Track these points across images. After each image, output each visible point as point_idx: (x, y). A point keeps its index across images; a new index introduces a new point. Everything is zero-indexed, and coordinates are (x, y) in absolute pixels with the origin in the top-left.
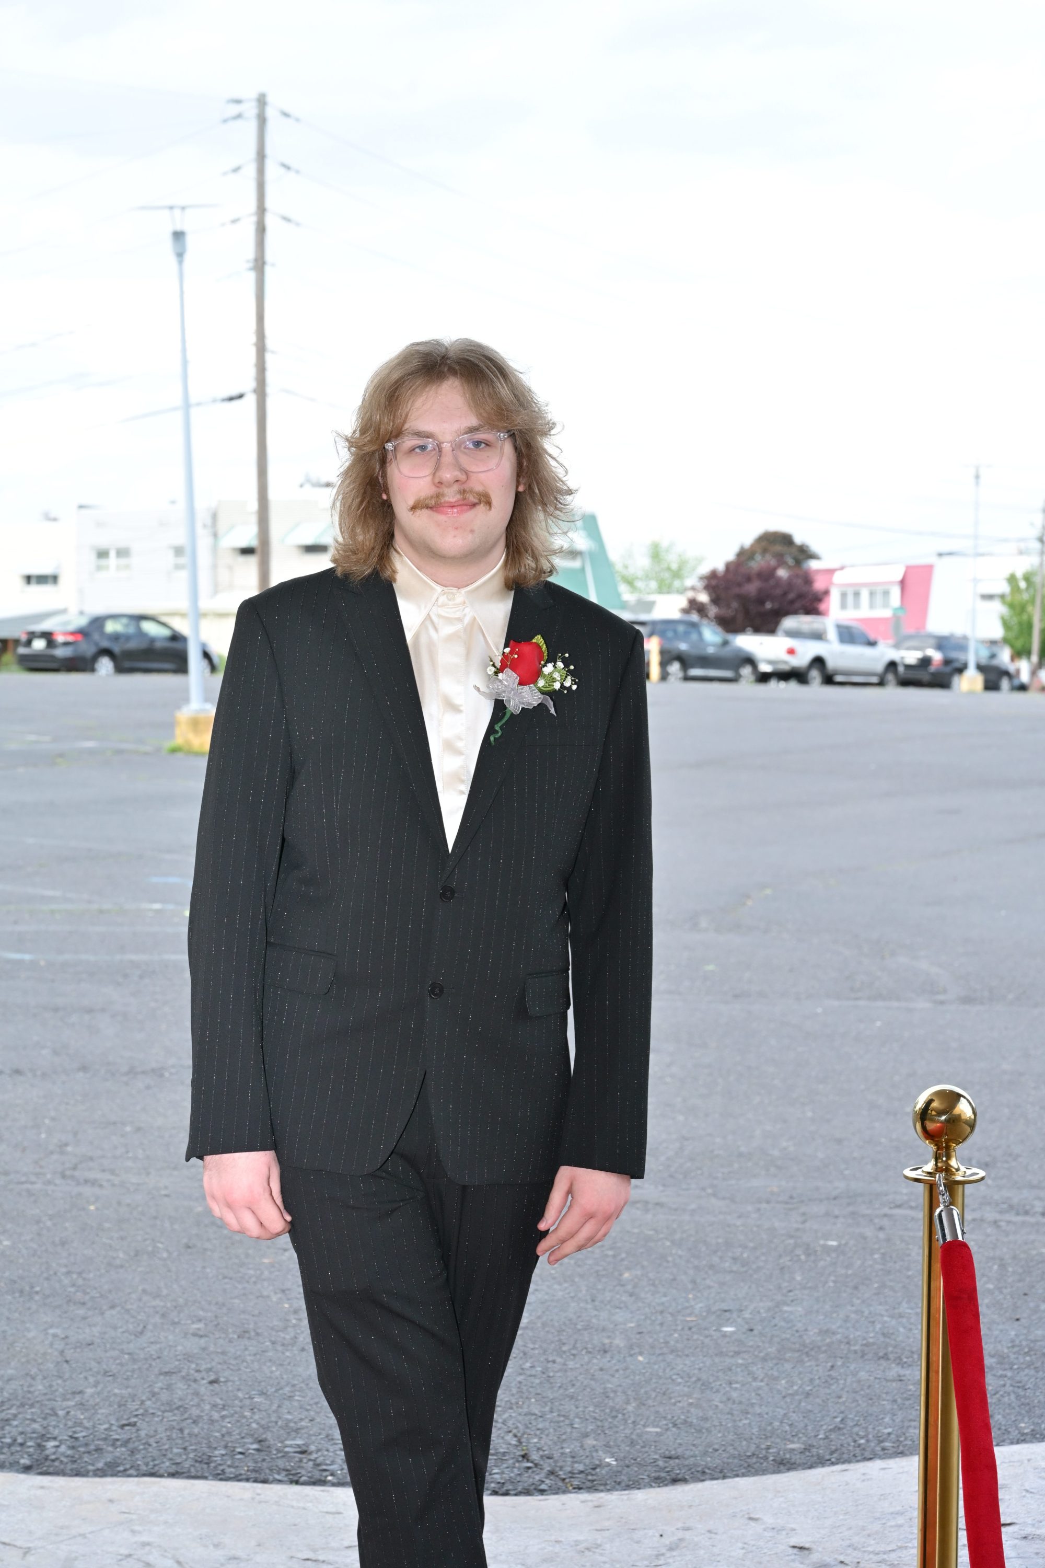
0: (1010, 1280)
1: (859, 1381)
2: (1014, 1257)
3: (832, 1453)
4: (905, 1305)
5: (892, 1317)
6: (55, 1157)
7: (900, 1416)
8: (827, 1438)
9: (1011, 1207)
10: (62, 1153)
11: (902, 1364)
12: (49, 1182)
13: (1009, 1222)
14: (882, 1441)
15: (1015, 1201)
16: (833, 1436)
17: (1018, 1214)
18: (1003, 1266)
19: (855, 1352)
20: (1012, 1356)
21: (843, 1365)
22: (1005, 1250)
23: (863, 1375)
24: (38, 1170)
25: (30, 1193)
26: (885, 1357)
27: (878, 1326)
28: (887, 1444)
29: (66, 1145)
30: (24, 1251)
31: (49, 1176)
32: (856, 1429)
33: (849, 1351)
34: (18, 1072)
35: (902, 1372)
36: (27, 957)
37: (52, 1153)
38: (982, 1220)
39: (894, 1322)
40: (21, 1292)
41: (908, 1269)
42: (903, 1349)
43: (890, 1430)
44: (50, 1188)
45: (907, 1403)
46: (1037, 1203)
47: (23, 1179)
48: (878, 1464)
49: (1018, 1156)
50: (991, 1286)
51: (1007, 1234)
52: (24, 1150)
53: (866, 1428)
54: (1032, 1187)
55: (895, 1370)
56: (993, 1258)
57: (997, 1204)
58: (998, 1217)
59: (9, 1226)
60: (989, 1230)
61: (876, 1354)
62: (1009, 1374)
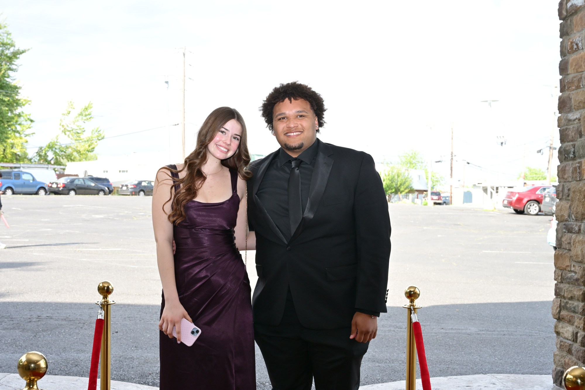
0: (401, 344)
1: (369, 367)
2: (401, 338)
3: (367, 383)
4: (376, 349)
5: (374, 352)
6: (155, 315)
7: (381, 374)
8: (364, 379)
9: (397, 327)
10: (156, 314)
11: (379, 363)
12: (154, 321)
13: (397, 331)
14: (378, 380)
15: (398, 325)
16: (366, 379)
17: (399, 329)
18: (398, 340)
19: (367, 360)
21: (364, 363)
22: (398, 337)
23: (369, 365)
24: (151, 318)
25: (151, 324)
26: (374, 361)
27: (371, 354)
28: (379, 381)
29: (157, 312)
30: (154, 337)
31: (154, 320)
32: (371, 378)
33: (365, 360)
34: (139, 295)
35: (379, 365)
36: (136, 267)
38: (390, 330)
39: (374, 353)
40: (156, 347)
41: (375, 341)
42: (378, 359)
43: (379, 378)
44: (156, 322)
45: (382, 372)
46: (403, 326)
47: (148, 321)
48: (380, 384)
49: (397, 315)
50: (396, 345)
51: (398, 333)
52: (146, 313)
53: (373, 377)
54: (402, 322)
55: (377, 364)
56: (395, 339)
57: (393, 326)
58: (394, 329)
59: (148, 331)
60: (393, 332)
61: (372, 361)
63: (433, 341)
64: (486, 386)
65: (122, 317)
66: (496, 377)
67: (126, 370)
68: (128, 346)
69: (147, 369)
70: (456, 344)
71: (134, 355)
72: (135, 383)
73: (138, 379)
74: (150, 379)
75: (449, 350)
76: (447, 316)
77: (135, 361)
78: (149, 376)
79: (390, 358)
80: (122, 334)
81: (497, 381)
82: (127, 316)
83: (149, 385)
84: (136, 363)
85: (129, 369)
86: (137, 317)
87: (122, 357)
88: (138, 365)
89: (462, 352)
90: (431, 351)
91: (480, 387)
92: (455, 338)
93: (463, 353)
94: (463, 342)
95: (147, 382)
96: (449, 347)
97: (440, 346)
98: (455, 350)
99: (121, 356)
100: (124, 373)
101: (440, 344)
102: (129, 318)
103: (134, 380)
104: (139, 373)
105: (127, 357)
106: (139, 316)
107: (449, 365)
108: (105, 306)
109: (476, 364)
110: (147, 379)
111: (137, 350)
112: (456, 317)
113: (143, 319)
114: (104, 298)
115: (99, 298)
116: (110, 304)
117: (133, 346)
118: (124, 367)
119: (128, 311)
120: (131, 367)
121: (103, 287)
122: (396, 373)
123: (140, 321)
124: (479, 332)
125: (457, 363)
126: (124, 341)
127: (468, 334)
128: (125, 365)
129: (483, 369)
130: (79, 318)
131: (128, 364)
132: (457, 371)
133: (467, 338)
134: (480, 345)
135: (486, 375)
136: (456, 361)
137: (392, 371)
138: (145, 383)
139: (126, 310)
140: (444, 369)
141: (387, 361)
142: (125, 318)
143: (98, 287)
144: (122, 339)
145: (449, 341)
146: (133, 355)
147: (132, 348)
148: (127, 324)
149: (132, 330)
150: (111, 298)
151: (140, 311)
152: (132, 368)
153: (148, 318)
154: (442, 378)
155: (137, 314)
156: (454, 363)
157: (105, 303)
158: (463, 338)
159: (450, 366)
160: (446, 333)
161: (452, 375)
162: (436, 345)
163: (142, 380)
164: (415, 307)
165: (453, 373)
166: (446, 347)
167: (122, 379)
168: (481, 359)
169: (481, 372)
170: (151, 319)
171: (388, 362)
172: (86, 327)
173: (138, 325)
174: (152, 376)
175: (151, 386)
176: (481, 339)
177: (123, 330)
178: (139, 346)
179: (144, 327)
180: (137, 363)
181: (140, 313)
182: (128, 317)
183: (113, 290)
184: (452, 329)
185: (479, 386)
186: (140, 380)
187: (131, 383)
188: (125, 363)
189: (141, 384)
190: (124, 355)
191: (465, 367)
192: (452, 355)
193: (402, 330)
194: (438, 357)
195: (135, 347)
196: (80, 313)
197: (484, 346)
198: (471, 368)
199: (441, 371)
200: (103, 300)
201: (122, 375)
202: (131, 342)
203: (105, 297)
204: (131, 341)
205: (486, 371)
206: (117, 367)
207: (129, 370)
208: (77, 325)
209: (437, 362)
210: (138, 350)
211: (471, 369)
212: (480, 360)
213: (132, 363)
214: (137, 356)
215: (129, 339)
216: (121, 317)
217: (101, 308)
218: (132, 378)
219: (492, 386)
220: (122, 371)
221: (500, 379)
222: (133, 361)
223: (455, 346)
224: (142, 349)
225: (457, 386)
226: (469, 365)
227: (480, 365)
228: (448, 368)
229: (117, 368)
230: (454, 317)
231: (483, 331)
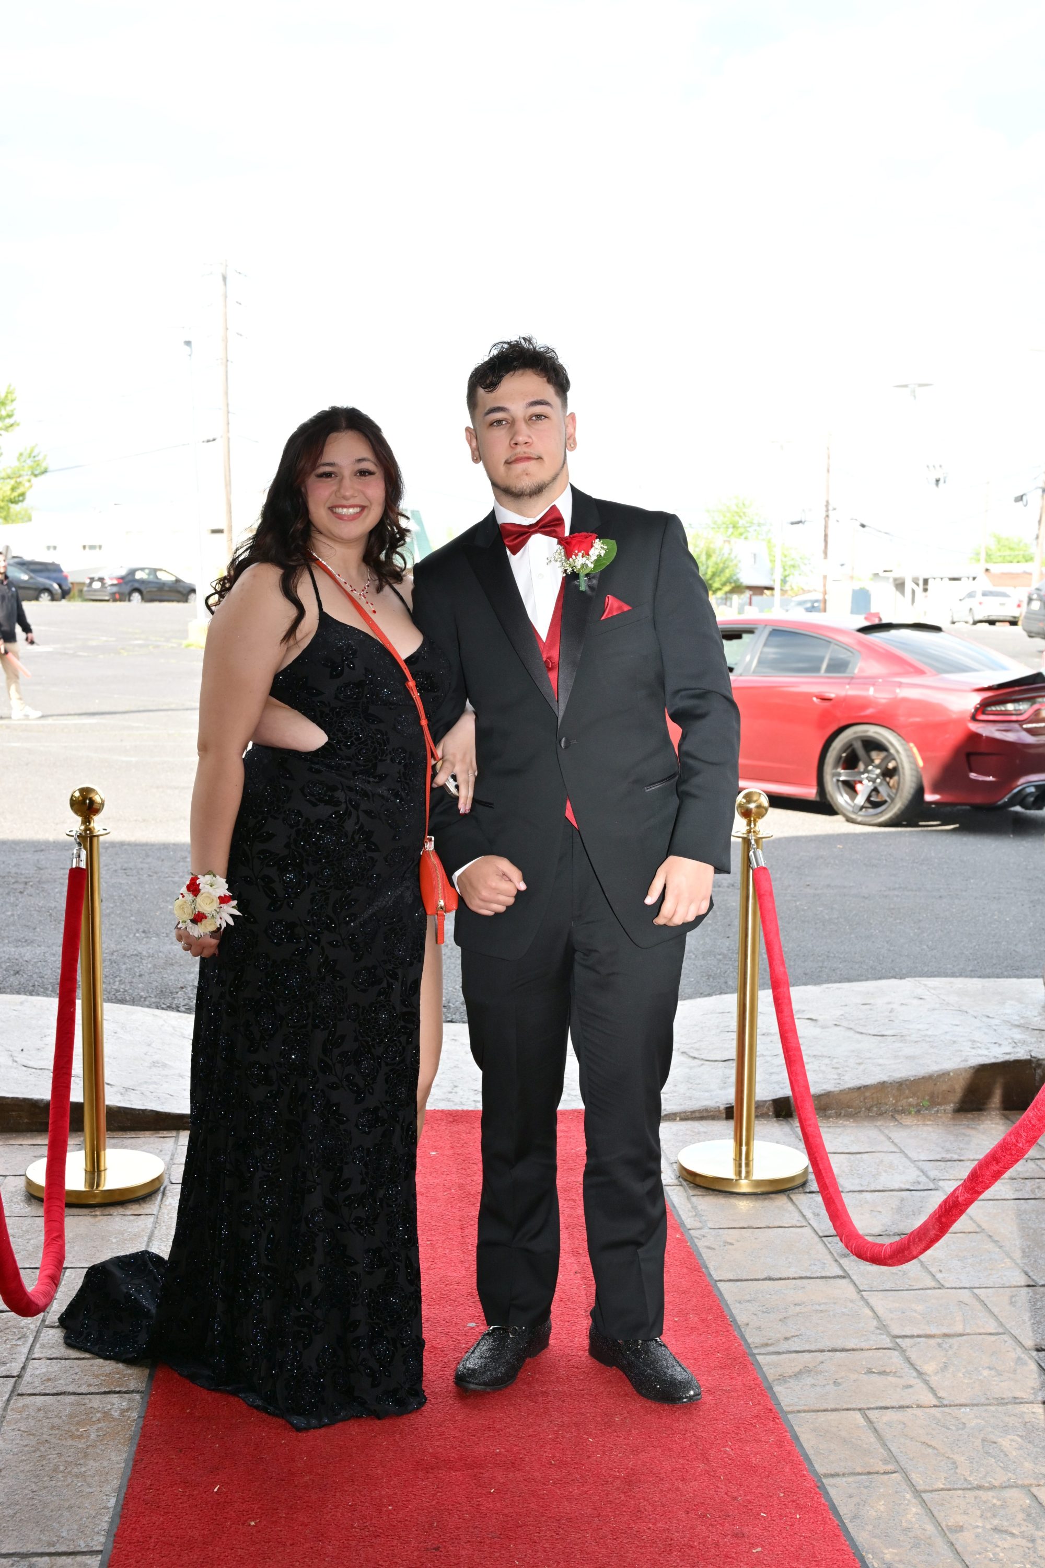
0: (719, 918)
6: (181, 864)
10: (185, 862)
20: (730, 955)
24: (174, 871)
25: (174, 883)
29: (186, 858)
31: (181, 874)
34: (144, 821)
36: (134, 759)
37: (179, 862)
46: (724, 881)
52: (163, 860)
59: (168, 899)
62: (730, 963)
63: (788, 912)
64: (903, 1002)
65: (108, 870)
66: (925, 985)
67: (127, 981)
68: (126, 929)
69: (172, 977)
70: (838, 918)
71: (142, 948)
72: (149, 1007)
73: (153, 1000)
74: (181, 1000)
75: (823, 930)
76: (817, 859)
77: (144, 962)
78: (177, 993)
79: (697, 949)
80: (111, 905)
81: (928, 993)
82: (119, 866)
83: (178, 1011)
84: (147, 965)
85: (133, 978)
86: (142, 869)
87: (116, 954)
88: (152, 971)
89: (851, 934)
90: (785, 933)
91: (890, 1006)
92: (835, 906)
93: (853, 936)
94: (854, 912)
95: (174, 1006)
96: (824, 925)
97: (803, 922)
98: (836, 931)
99: (114, 951)
100: (123, 986)
101: (803, 919)
102: (125, 869)
103: (145, 1000)
104: (157, 987)
105: (128, 954)
106: (147, 866)
107: (823, 962)
108: (87, 839)
109: (881, 958)
110: (174, 998)
111: (147, 937)
112: (837, 862)
113: (156, 873)
114: (84, 822)
115: (75, 823)
116: (98, 836)
117: (138, 930)
118: (122, 975)
119: (123, 856)
120: (137, 974)
121: (81, 798)
122: (711, 979)
123: (150, 876)
124: (885, 893)
125: (840, 958)
126: (118, 919)
127: (864, 897)
128: (123, 971)
129: (897, 969)
130: (13, 870)
131: (131, 969)
132: (841, 974)
133: (862, 905)
134: (890, 920)
135: (903, 981)
136: (838, 952)
137: (702, 976)
138: (170, 1008)
139: (117, 854)
140: (814, 970)
141: (691, 954)
142: (116, 871)
143: (71, 799)
144: (113, 916)
145: (822, 911)
146: (139, 949)
147: (137, 935)
148: (121, 884)
149: (132, 897)
150: (98, 823)
151: (147, 856)
152: (140, 976)
153: (166, 870)
154: (810, 988)
155: (141, 862)
156: (835, 957)
157: (86, 832)
158: (853, 905)
159: (826, 963)
160: (818, 895)
161: (829, 981)
162: (794, 921)
163: (162, 1001)
164: (759, 836)
165: (833, 979)
166: (816, 924)
167: (120, 1001)
168: (892, 948)
169: (891, 975)
170: (174, 873)
171: (693, 957)
172: (30, 890)
173: (147, 886)
174: (186, 993)
175: (184, 1012)
176: (892, 906)
177: (113, 896)
178: (151, 930)
179: (160, 888)
180: (150, 966)
181: (149, 860)
182: (122, 869)
183: (102, 804)
184: (829, 886)
185: (889, 1003)
186: (158, 1000)
187: (139, 1008)
188: (124, 967)
189: (163, 1009)
190: (121, 949)
191: (857, 966)
192: (829, 941)
193: (721, 889)
194: (799, 946)
195: (144, 932)
196: (16, 862)
197: (898, 921)
198: (871, 967)
199: (805, 974)
200: (83, 827)
201: (119, 991)
202: (134, 921)
203: (87, 820)
204: (133, 918)
205: (903, 974)
206: (107, 974)
207: (134, 980)
208: (12, 886)
209: (797, 955)
210: (151, 938)
211: (870, 970)
212: (889, 950)
213: (139, 967)
214: (150, 951)
215: (128, 915)
216: (106, 868)
217: (79, 844)
218: (141, 997)
219: (916, 1002)
220: (117, 983)
221: (934, 988)
222: (141, 962)
223: (836, 921)
224: (158, 935)
225: (843, 1004)
226: (867, 961)
227: (890, 960)
228: (821, 967)
229: (106, 977)
230: (832, 861)
231: (894, 889)
